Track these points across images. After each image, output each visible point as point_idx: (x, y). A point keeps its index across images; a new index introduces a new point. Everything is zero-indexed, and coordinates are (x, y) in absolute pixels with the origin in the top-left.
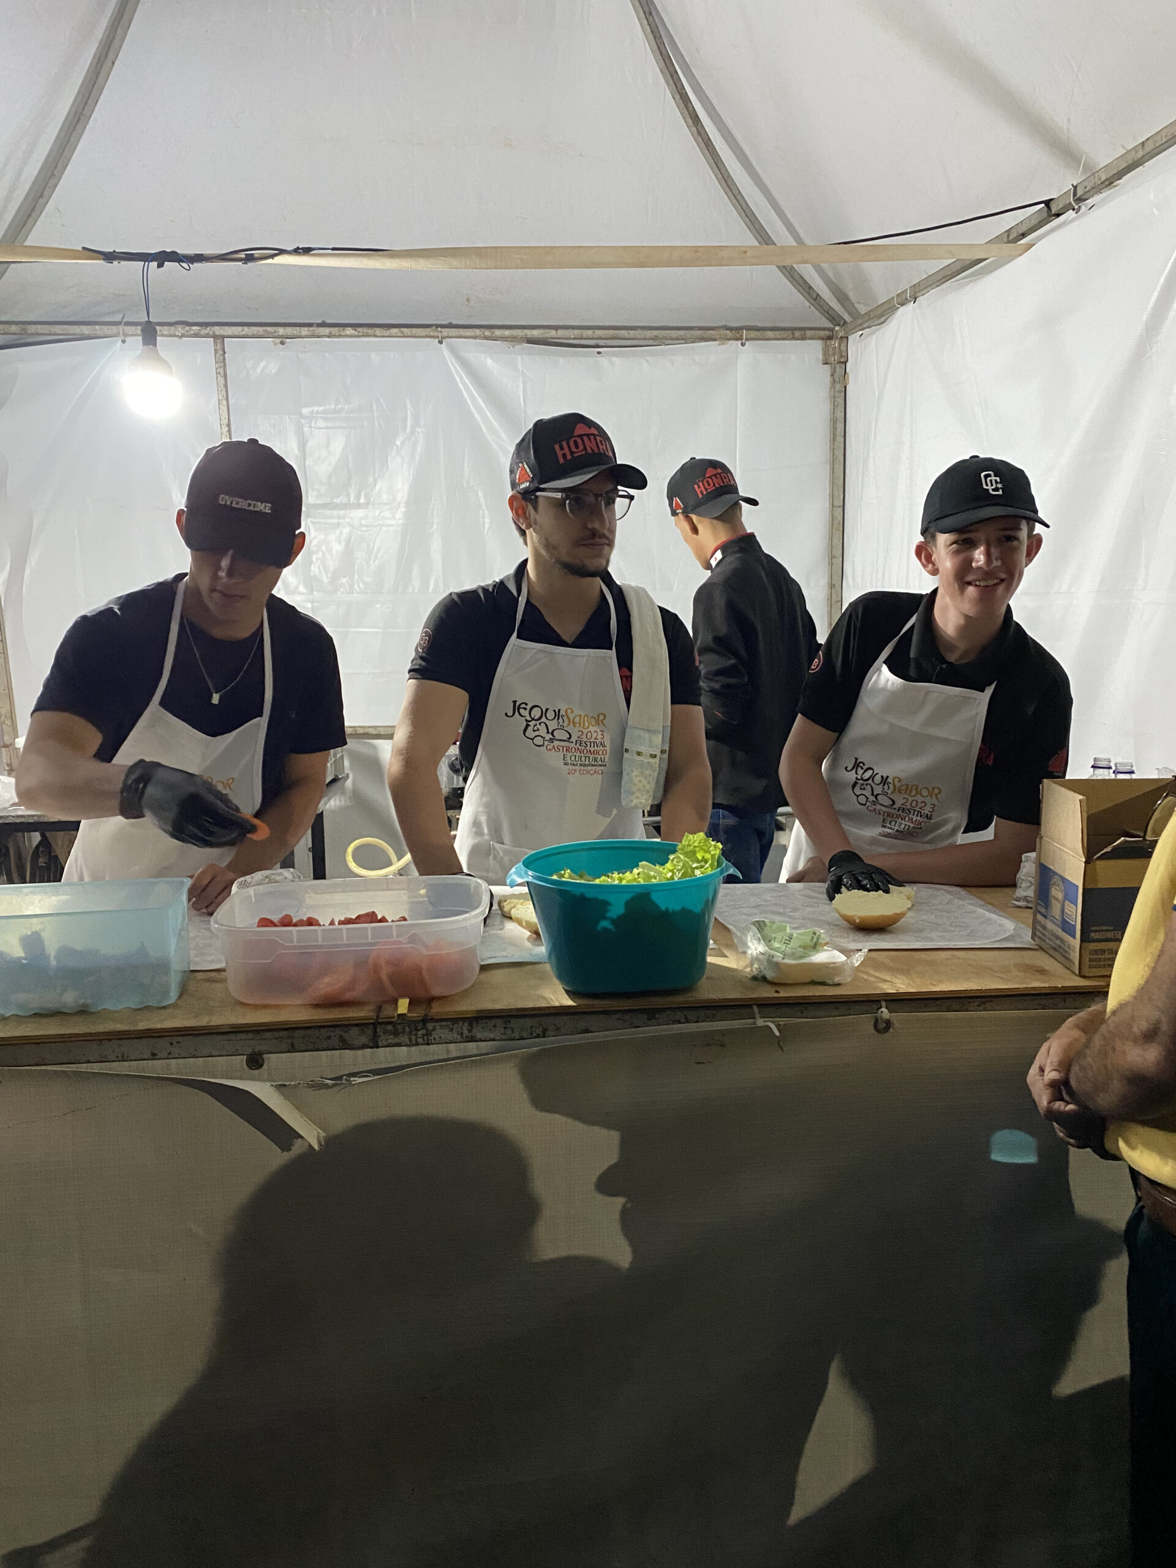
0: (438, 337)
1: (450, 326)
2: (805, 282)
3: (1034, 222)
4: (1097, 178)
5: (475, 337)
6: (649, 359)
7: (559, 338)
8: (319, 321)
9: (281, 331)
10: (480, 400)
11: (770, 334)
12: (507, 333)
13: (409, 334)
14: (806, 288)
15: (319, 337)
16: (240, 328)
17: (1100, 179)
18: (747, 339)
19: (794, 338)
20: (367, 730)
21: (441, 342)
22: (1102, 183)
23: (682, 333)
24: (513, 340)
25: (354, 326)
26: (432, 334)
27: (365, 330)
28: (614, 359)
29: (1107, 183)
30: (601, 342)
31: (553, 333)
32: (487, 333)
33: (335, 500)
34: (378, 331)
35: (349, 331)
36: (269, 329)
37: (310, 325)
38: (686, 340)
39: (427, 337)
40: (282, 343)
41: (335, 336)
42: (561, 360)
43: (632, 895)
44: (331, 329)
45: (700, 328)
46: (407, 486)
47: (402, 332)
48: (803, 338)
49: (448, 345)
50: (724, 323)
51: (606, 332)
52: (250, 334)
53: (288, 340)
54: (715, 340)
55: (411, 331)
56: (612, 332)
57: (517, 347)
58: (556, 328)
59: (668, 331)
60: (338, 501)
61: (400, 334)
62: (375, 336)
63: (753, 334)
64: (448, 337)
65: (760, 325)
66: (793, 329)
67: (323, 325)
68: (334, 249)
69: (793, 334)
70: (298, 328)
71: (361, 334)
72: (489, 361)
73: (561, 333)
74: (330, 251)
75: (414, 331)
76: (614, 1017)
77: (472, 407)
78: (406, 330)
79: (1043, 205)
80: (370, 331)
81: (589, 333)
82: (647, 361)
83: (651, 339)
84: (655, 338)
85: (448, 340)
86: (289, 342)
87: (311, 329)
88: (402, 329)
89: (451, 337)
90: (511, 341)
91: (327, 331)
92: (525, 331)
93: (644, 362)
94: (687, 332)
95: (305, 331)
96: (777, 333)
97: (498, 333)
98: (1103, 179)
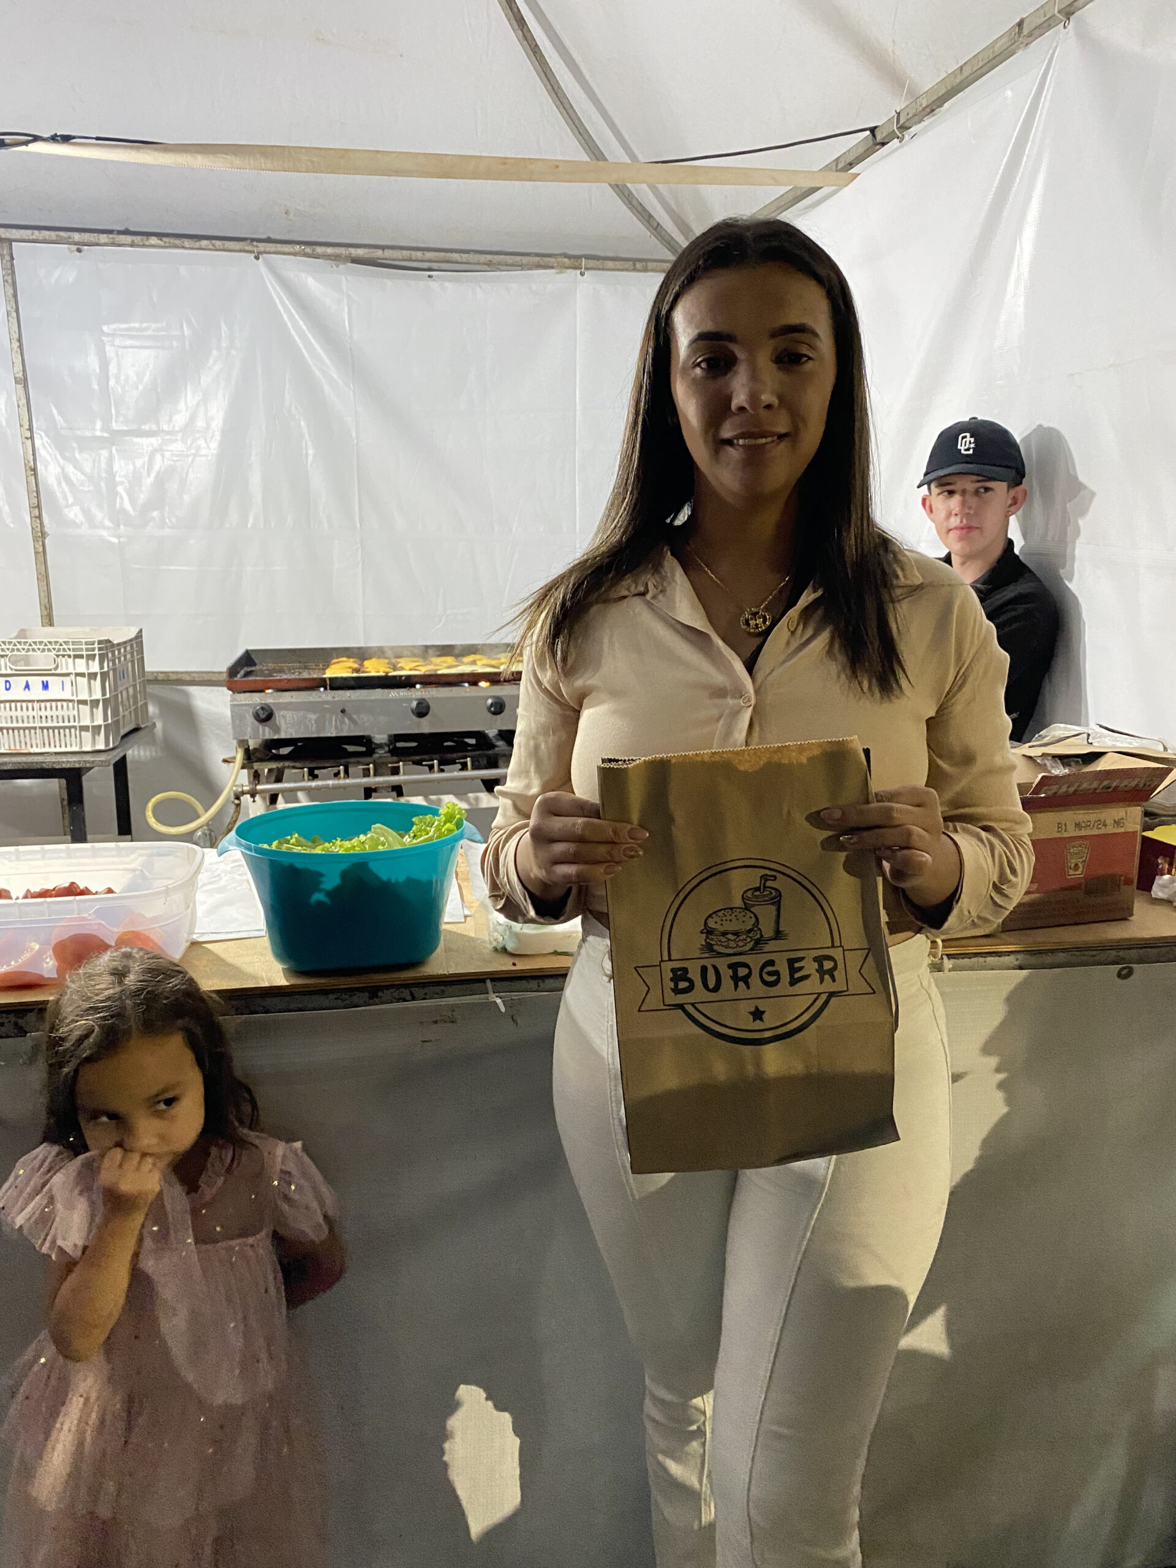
0: (253, 252)
1: (269, 240)
2: (644, 209)
3: (861, 150)
4: (919, 104)
5: (295, 254)
6: (483, 285)
7: (386, 259)
8: (122, 228)
9: (76, 236)
10: (301, 323)
11: (610, 264)
12: (330, 250)
13: (222, 247)
14: (647, 217)
15: (119, 245)
16: (29, 232)
17: (921, 105)
18: (586, 269)
19: (635, 270)
20: (180, 676)
21: (257, 258)
22: (924, 109)
23: (518, 258)
24: (336, 258)
25: (159, 235)
26: (247, 248)
27: (172, 241)
28: (447, 284)
29: (928, 110)
30: (435, 266)
31: (379, 253)
32: (308, 250)
33: (143, 427)
34: (187, 243)
35: (154, 240)
36: (62, 234)
37: (110, 232)
38: (522, 267)
39: (241, 251)
40: (79, 251)
41: (138, 246)
42: (389, 283)
43: (349, 864)
44: (134, 238)
45: (537, 255)
46: (221, 415)
47: (213, 245)
48: (645, 270)
49: (265, 260)
50: (562, 251)
51: (436, 254)
52: (41, 238)
53: (85, 247)
54: (552, 267)
55: (223, 245)
56: (442, 254)
57: (341, 267)
58: (383, 248)
59: (502, 257)
60: (146, 427)
61: (211, 247)
62: (184, 247)
63: (591, 263)
64: (265, 252)
65: (602, 254)
66: (635, 261)
67: (126, 232)
68: (98, 139)
69: (634, 265)
70: (96, 235)
71: (167, 245)
72: (310, 281)
73: (388, 253)
74: (94, 141)
75: (228, 244)
76: (331, 996)
77: (292, 331)
78: (218, 243)
79: (868, 133)
80: (178, 242)
81: (419, 254)
82: (481, 287)
83: (484, 264)
84: (489, 264)
85: (265, 255)
86: (88, 250)
87: (111, 236)
88: (214, 242)
89: (269, 253)
90: (335, 260)
91: (128, 239)
92: (350, 249)
93: (478, 289)
94: (523, 258)
95: (103, 238)
96: (617, 263)
97: (320, 250)
98: (924, 105)
